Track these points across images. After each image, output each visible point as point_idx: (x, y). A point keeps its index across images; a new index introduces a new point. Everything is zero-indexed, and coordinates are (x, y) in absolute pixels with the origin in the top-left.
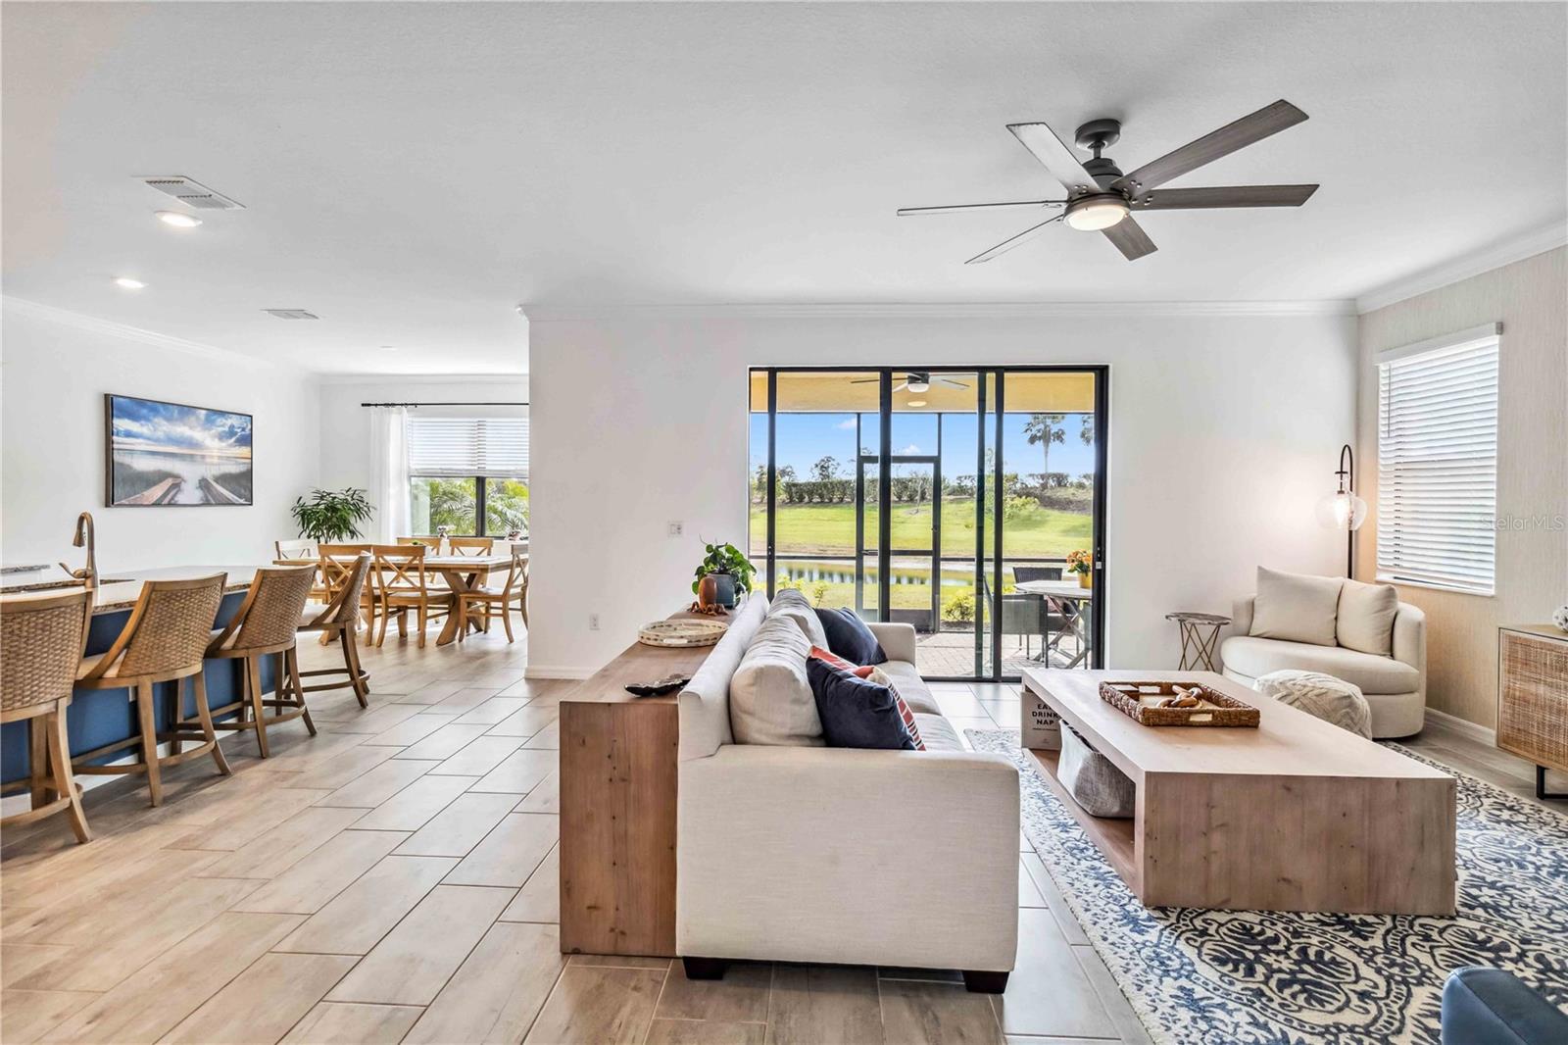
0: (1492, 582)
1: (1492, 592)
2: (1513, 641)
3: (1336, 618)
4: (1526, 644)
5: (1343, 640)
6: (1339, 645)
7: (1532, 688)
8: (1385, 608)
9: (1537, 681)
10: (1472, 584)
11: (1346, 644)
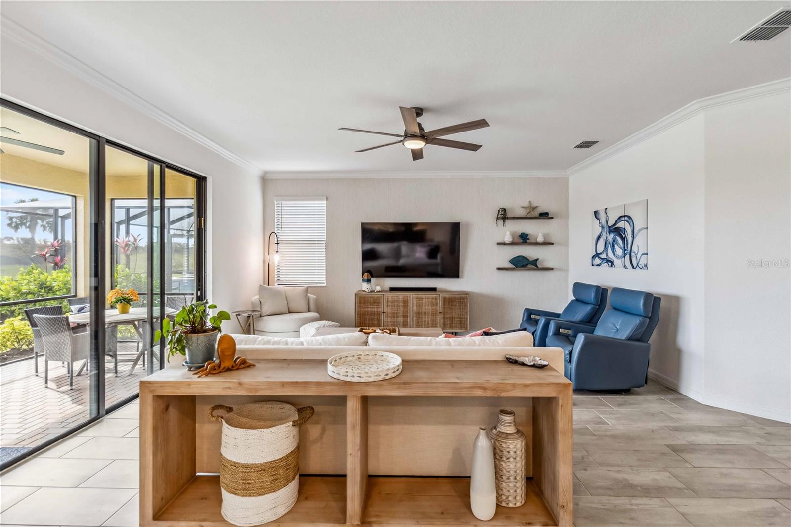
0: (325, 282)
1: (325, 285)
2: (360, 298)
3: (287, 303)
4: (364, 298)
5: (291, 311)
6: (289, 313)
7: (367, 310)
8: (305, 296)
9: (367, 308)
10: (317, 283)
11: (293, 312)
